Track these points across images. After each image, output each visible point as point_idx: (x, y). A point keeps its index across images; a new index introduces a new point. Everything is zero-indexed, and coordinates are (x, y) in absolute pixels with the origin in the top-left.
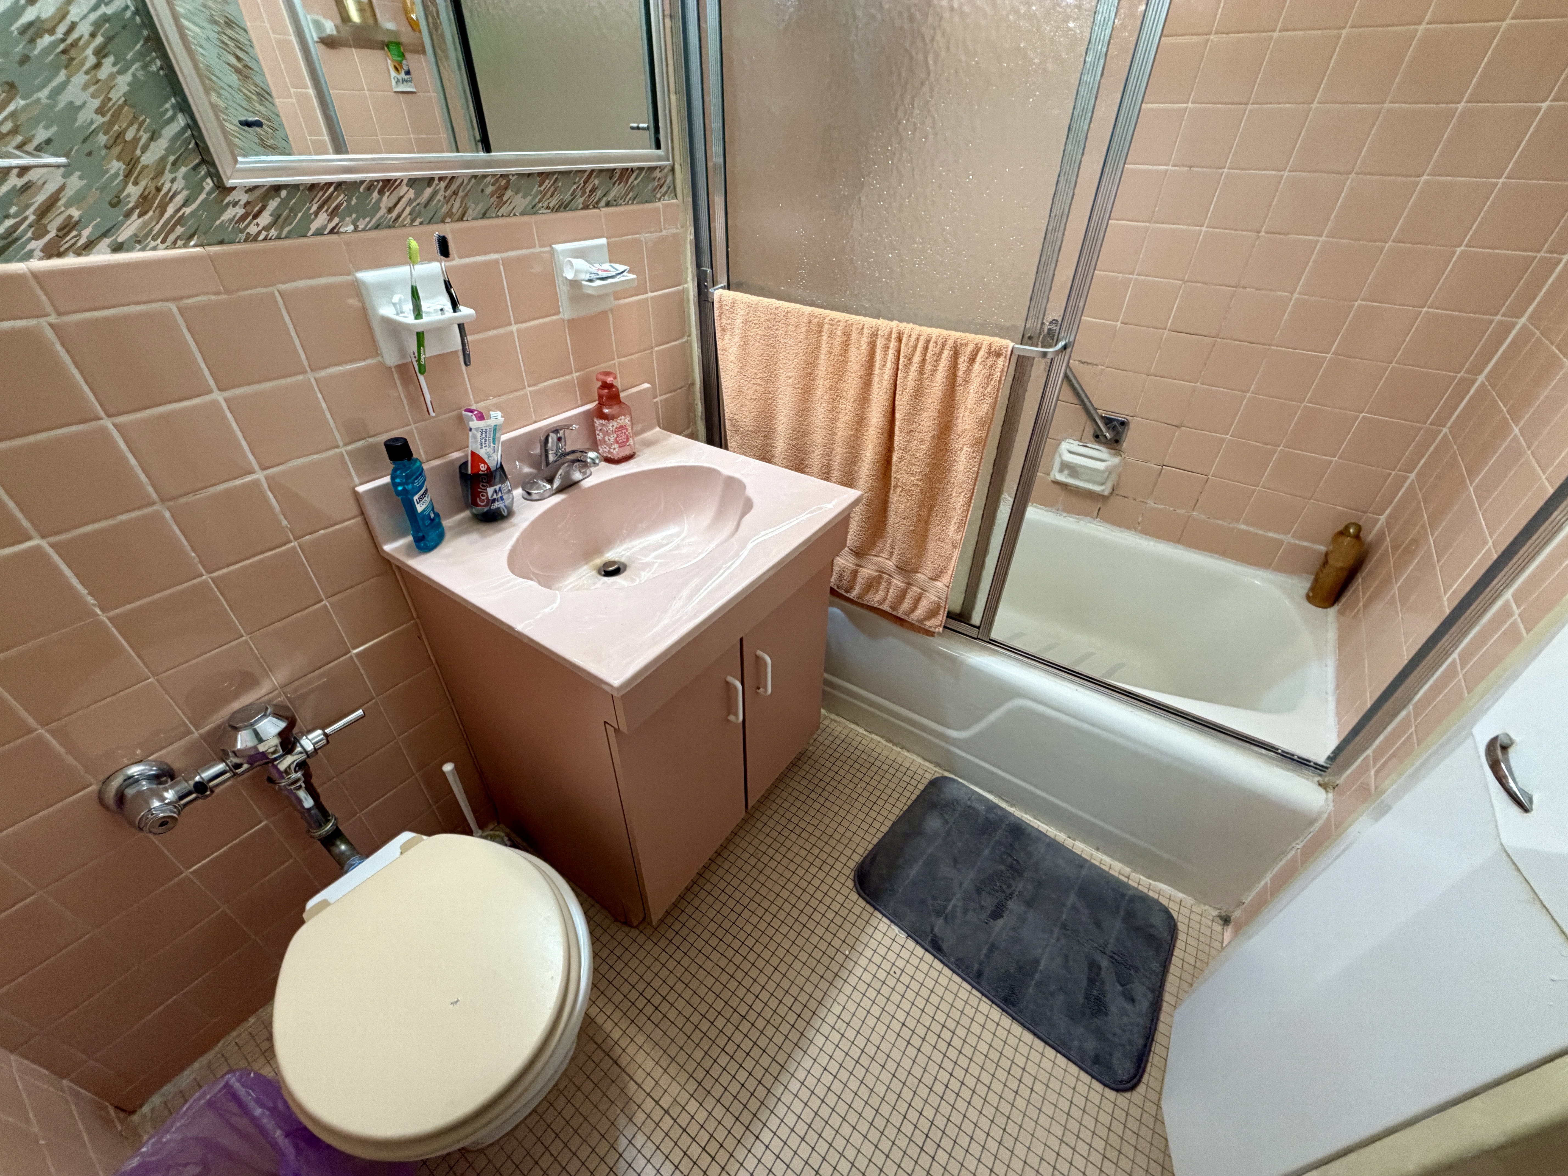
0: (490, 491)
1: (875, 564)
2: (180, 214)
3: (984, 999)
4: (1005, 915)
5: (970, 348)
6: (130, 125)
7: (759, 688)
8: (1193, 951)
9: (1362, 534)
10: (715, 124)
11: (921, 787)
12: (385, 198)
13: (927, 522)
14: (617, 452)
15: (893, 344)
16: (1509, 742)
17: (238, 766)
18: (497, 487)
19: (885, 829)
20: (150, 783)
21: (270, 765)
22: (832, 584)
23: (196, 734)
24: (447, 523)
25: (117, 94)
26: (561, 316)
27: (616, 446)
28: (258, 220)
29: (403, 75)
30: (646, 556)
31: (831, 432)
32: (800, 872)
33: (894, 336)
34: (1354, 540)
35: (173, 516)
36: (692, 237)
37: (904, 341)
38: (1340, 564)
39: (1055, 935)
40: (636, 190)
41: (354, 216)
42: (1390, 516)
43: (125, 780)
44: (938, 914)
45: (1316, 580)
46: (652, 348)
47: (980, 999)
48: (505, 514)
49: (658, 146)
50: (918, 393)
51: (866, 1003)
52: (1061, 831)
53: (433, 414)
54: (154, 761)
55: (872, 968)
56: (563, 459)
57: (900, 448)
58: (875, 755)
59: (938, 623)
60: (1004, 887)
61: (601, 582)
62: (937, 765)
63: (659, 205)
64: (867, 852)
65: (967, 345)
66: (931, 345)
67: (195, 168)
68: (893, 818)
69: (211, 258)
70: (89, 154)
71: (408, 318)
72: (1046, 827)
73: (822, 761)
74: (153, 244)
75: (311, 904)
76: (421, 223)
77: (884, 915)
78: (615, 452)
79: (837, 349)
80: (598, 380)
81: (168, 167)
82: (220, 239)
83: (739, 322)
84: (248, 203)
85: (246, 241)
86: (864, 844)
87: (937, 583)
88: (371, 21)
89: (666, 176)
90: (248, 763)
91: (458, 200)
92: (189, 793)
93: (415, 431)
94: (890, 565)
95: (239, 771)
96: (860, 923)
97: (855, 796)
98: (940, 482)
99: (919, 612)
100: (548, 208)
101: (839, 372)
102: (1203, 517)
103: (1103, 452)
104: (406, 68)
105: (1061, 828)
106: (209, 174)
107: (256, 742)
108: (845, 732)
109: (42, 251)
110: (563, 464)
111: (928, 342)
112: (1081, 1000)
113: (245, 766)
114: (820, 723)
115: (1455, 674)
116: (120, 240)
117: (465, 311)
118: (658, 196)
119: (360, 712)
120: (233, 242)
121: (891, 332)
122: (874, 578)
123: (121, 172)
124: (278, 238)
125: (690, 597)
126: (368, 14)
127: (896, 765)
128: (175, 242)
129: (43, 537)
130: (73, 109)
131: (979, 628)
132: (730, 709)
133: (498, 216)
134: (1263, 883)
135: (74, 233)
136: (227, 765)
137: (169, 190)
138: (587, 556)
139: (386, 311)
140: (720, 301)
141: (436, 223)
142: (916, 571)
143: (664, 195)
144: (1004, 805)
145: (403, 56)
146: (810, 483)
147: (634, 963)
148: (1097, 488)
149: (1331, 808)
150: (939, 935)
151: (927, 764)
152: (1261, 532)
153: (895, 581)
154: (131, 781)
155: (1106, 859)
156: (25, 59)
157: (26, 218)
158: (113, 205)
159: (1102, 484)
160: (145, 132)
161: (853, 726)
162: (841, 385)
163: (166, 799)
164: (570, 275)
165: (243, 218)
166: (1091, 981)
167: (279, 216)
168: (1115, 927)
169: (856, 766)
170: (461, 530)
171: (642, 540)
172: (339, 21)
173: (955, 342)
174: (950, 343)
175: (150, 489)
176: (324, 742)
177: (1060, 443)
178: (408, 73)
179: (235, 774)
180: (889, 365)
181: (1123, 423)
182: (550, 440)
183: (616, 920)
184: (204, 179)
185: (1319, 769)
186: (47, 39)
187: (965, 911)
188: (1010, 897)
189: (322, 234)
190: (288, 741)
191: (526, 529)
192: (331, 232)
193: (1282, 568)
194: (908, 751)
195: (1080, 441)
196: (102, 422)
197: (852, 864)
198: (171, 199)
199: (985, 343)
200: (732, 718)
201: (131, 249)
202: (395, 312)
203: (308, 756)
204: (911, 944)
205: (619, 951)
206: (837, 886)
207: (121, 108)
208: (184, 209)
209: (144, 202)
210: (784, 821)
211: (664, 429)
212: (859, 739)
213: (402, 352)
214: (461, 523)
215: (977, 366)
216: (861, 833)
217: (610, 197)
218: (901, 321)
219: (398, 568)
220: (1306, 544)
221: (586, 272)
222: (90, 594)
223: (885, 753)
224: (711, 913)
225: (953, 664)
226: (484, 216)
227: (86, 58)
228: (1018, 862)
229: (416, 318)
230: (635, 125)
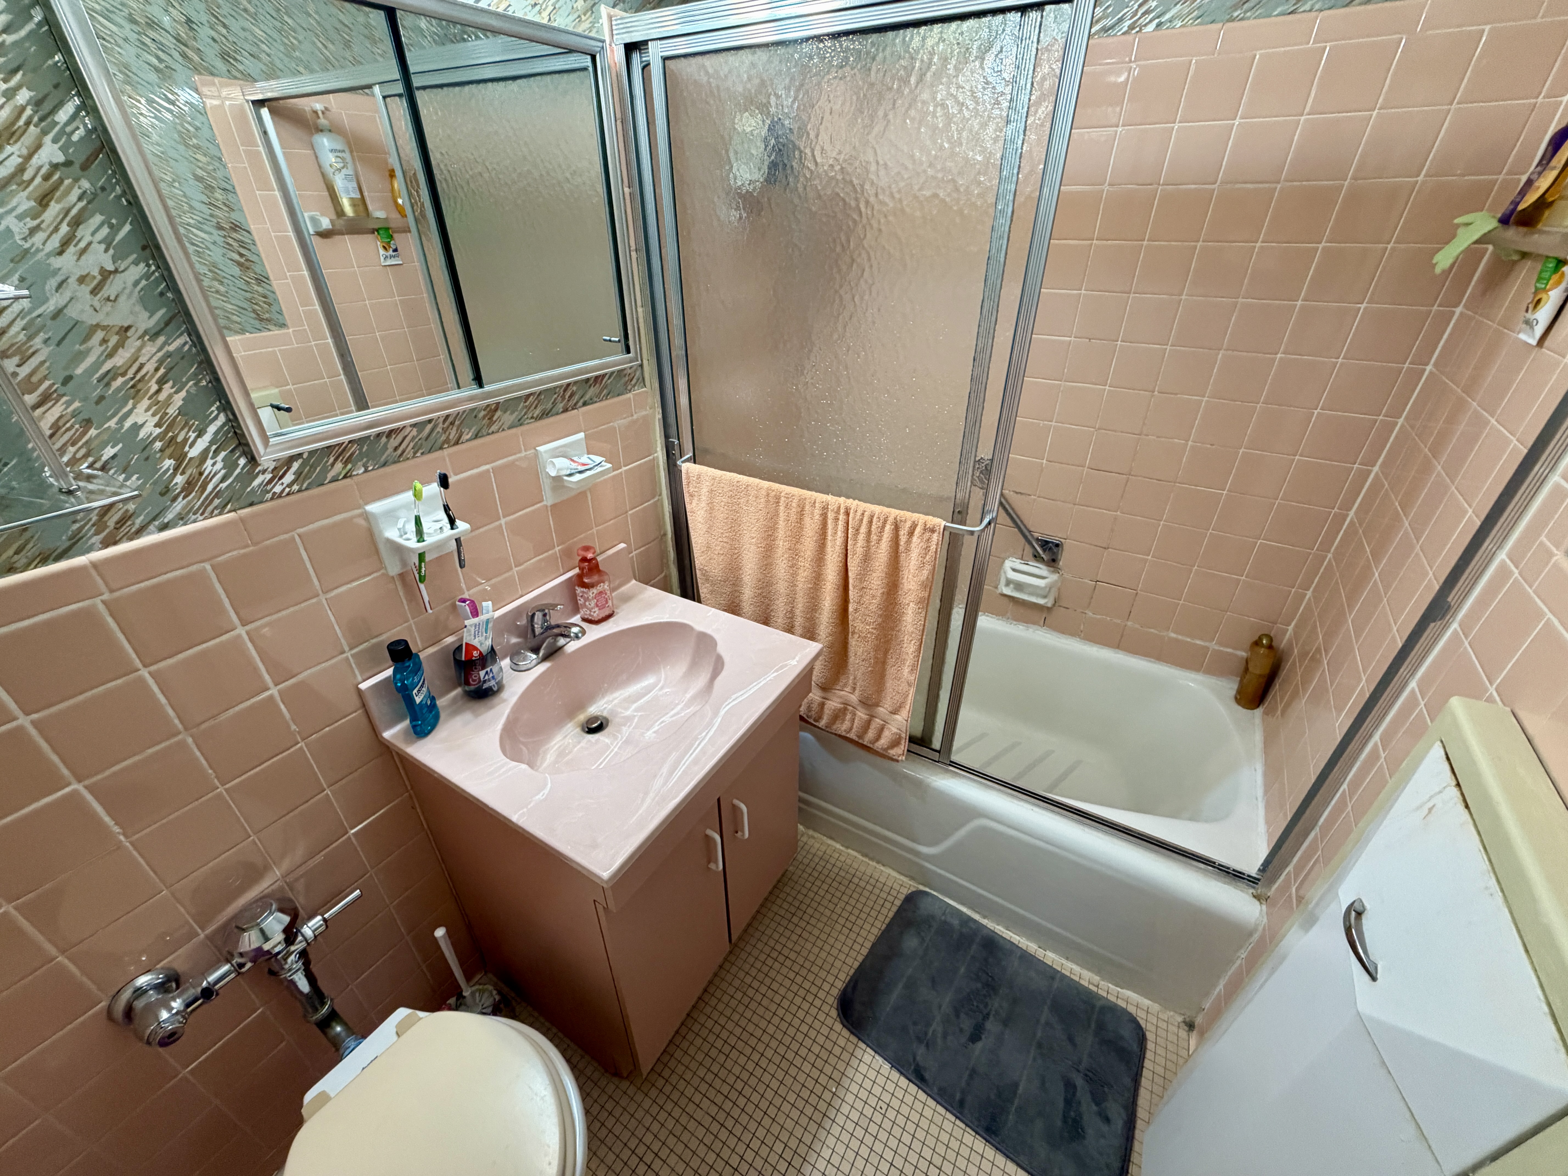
0: (482, 673)
1: (841, 697)
2: (218, 489)
3: (968, 1129)
4: (983, 1037)
5: (908, 524)
6: (182, 429)
7: (737, 832)
8: (1162, 1061)
9: (1274, 644)
10: (676, 321)
11: (898, 903)
12: (392, 440)
13: (884, 663)
14: (597, 614)
15: (842, 517)
16: (1362, 908)
17: (241, 966)
18: (488, 669)
19: (865, 951)
20: (159, 994)
21: (273, 960)
22: (802, 713)
23: (202, 936)
24: (441, 702)
25: (172, 411)
26: (545, 503)
27: (596, 609)
28: (283, 480)
29: (391, 252)
30: (627, 709)
31: (793, 584)
32: (786, 1003)
33: (842, 511)
34: (1267, 651)
35: (195, 741)
36: (660, 416)
37: (851, 515)
38: (1258, 672)
39: (1032, 1055)
40: (609, 387)
41: (365, 460)
42: (1296, 626)
43: (135, 992)
44: (920, 1040)
45: (1241, 682)
46: (627, 512)
47: (965, 1131)
48: (495, 689)
49: (628, 352)
50: (867, 558)
51: (854, 1144)
52: (1031, 942)
53: (430, 611)
54: (162, 968)
55: (859, 1105)
56: (549, 632)
57: (855, 601)
58: (852, 871)
59: (900, 752)
60: (981, 1006)
61: (585, 741)
62: (912, 878)
63: (630, 395)
64: (849, 978)
65: (905, 521)
66: (875, 519)
67: (232, 451)
68: (872, 938)
69: (242, 520)
70: (147, 459)
71: (412, 543)
72: (1018, 938)
73: (801, 881)
74: (194, 517)
75: (309, 1096)
76: (422, 454)
77: (868, 1045)
78: (595, 615)
79: (793, 517)
80: (578, 555)
81: (211, 455)
82: (250, 502)
83: (705, 490)
84: (275, 468)
85: (272, 499)
86: (846, 968)
87: (897, 716)
88: (363, 214)
89: (635, 371)
90: (251, 961)
91: (455, 428)
92: (195, 1000)
93: (413, 626)
94: (854, 698)
95: (243, 970)
96: (846, 1056)
97: (835, 917)
98: (893, 629)
99: (883, 742)
100: (532, 418)
101: (797, 536)
102: (1137, 626)
103: (1043, 570)
104: (394, 247)
105: (1030, 938)
106: (244, 454)
107: (262, 940)
108: (823, 848)
109: (101, 543)
110: (548, 637)
111: (872, 517)
112: (1059, 1123)
113: (249, 965)
114: (798, 841)
115: (1378, 758)
116: (166, 521)
117: (462, 526)
118: (629, 388)
119: (358, 892)
120: (261, 502)
121: (839, 507)
122: (840, 710)
123: (172, 468)
124: (299, 491)
125: (671, 772)
126: (361, 208)
127: (872, 881)
128: (212, 512)
129: (79, 781)
130: (137, 427)
131: (939, 752)
132: (710, 858)
133: (489, 434)
134: (1218, 990)
135: (129, 523)
136: (232, 965)
137: (210, 473)
138: (571, 714)
139: (391, 534)
140: (687, 473)
141: (436, 450)
142: (877, 705)
143: (634, 386)
144: (976, 917)
145: (392, 237)
146: (775, 636)
147: (625, 1118)
148: (1042, 601)
149: (1265, 920)
150: (920, 1063)
151: (902, 877)
152: (1189, 640)
153: (859, 714)
154: (140, 992)
155: (1076, 968)
156: (101, 398)
157: (90, 519)
158: (162, 494)
159: (1045, 597)
160: (193, 432)
161: (830, 842)
162: (798, 546)
163: (173, 1008)
164: (553, 473)
165: (270, 481)
166: (1068, 1102)
167: (301, 473)
168: (1087, 1041)
169: (835, 884)
170: (455, 711)
171: (621, 692)
172: (334, 217)
173: (895, 519)
174: (891, 520)
175: (177, 721)
176: (324, 927)
177: (1003, 562)
178: (395, 250)
179: (239, 974)
180: (840, 534)
181: (1057, 545)
182: (536, 617)
183: (606, 1071)
184: (239, 458)
185: (1252, 881)
186: (120, 380)
187: (945, 1036)
188: (986, 1017)
189: (338, 480)
190: (290, 934)
191: (516, 704)
192: (345, 477)
193: (1209, 671)
194: (884, 865)
195: (1022, 559)
196: (140, 672)
197: (835, 992)
198: (211, 480)
199: (920, 521)
200: (712, 866)
201: (174, 527)
202: (398, 533)
203: (308, 944)
204: (895, 1075)
205: (609, 1106)
206: (821, 1017)
207: (176, 417)
208: (221, 485)
209: (189, 487)
210: (767, 950)
211: (640, 581)
212: (836, 855)
213: (404, 563)
214: (454, 700)
215: (915, 539)
216: (842, 957)
217: (587, 397)
218: (848, 497)
219: (397, 753)
220: (1229, 650)
221: (567, 469)
222: (116, 824)
223: (862, 869)
224: (700, 1057)
225: (919, 786)
226: (476, 436)
227: (150, 387)
228: (993, 979)
229: (418, 541)
230: (608, 338)
